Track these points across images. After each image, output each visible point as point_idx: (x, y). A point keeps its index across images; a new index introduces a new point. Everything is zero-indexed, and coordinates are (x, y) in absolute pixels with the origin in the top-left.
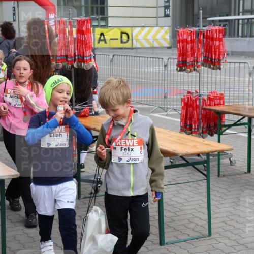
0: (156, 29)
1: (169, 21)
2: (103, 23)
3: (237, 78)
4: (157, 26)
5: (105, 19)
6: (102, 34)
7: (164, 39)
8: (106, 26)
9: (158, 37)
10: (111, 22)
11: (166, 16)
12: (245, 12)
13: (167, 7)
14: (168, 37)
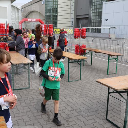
0: (69, 30)
1: (73, 27)
2: (56, 28)
3: (89, 42)
4: (70, 29)
5: (57, 26)
6: (56, 30)
7: (71, 32)
8: (57, 28)
9: (70, 31)
10: (58, 27)
11: (72, 26)
12: (92, 26)
13: (72, 24)
14: (72, 31)
